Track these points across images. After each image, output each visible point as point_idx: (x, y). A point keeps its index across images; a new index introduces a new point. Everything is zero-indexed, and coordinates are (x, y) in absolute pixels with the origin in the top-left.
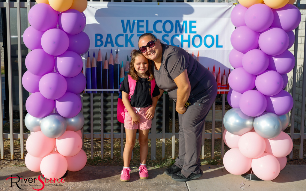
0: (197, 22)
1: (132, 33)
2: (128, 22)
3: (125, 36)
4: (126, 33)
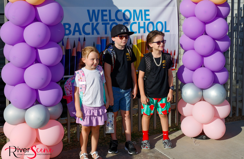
0: (150, 10)
1: (97, 21)
2: (94, 11)
3: (91, 24)
4: (92, 21)
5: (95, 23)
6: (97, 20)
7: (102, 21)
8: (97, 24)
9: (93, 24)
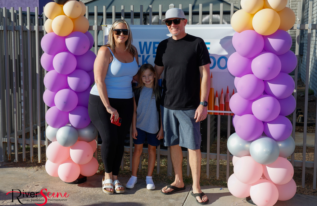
0: (211, 43)
1: (148, 54)
2: (145, 43)
3: (142, 57)
4: (143, 54)
5: (146, 55)
6: (148, 52)
7: (153, 54)
8: (148, 57)
9: (143, 56)
